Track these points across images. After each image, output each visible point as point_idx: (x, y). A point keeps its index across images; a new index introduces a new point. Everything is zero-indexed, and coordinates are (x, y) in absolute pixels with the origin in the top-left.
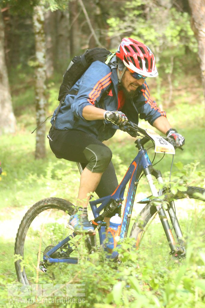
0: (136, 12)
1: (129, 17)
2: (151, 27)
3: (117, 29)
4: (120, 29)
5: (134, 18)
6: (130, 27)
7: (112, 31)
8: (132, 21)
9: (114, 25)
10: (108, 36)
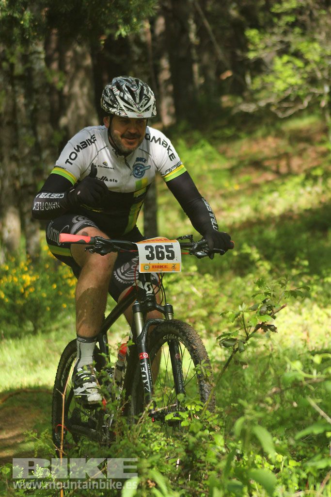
0: (290, 19)
1: (279, 27)
2: (313, 40)
3: (261, 46)
4: (266, 47)
5: (287, 28)
6: (282, 42)
7: (254, 50)
8: (285, 33)
9: (257, 40)
10: (248, 59)
